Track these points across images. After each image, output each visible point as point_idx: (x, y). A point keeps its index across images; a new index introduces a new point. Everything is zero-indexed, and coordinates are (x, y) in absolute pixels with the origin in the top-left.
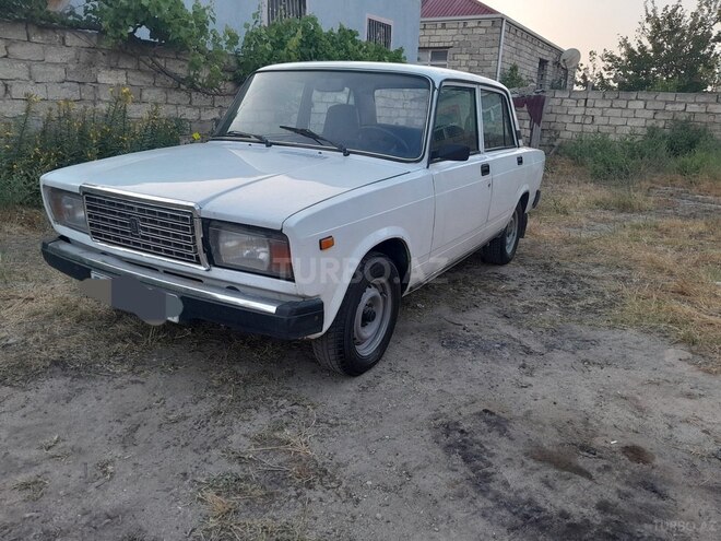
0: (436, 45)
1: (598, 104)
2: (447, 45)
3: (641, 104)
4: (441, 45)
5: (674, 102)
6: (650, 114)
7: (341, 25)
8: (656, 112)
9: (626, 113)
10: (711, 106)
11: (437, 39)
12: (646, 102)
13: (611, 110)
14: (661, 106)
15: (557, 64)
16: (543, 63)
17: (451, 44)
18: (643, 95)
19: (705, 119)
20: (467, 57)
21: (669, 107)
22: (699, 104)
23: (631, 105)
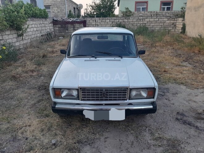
0: (46, 5)
1: (99, 21)
2: (49, 5)
3: (109, 21)
4: (48, 5)
5: (116, 20)
6: (111, 23)
7: (27, 2)
8: (112, 22)
9: (106, 23)
10: (124, 20)
11: (46, 3)
12: (110, 20)
13: (102, 23)
14: (113, 21)
15: (77, 8)
16: (74, 8)
17: (51, 4)
18: (109, 18)
19: (123, 23)
20: (57, 8)
21: (115, 21)
22: (122, 20)
23: (106, 21)
